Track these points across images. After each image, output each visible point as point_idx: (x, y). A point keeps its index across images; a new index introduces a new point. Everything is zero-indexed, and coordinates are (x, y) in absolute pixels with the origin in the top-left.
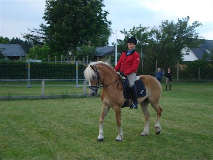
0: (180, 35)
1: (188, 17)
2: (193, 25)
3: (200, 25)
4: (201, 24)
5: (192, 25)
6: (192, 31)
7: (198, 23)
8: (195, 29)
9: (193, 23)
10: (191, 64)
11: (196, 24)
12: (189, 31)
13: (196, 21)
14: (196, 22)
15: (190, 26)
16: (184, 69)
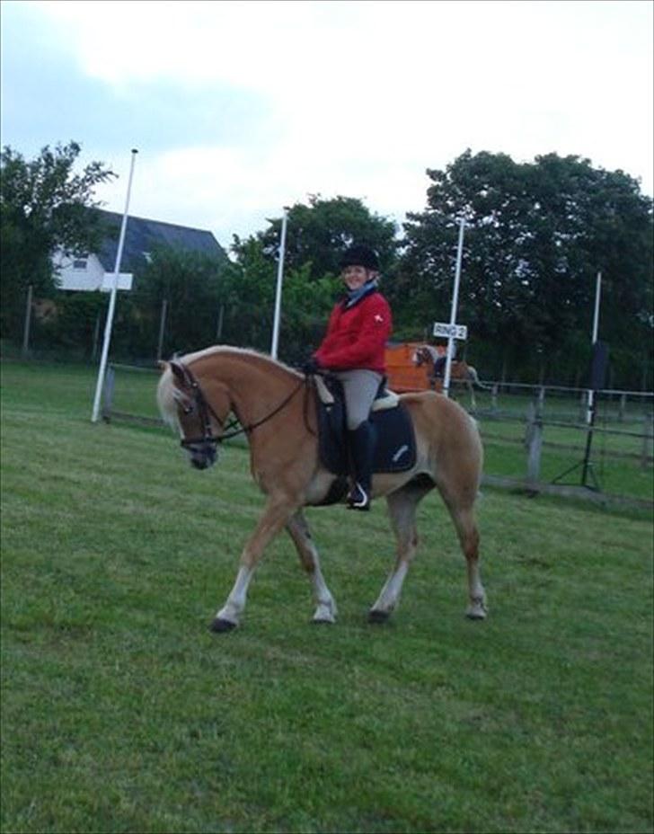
0: (44, 204)
1: (76, 147)
2: (89, 174)
3: (109, 175)
4: (111, 173)
5: (85, 174)
6: (84, 194)
7: (103, 169)
8: (93, 188)
9: (89, 168)
10: (70, 304)
11: (97, 172)
12: (73, 193)
13: (97, 161)
14: (97, 166)
15: (77, 177)
16: (47, 318)
